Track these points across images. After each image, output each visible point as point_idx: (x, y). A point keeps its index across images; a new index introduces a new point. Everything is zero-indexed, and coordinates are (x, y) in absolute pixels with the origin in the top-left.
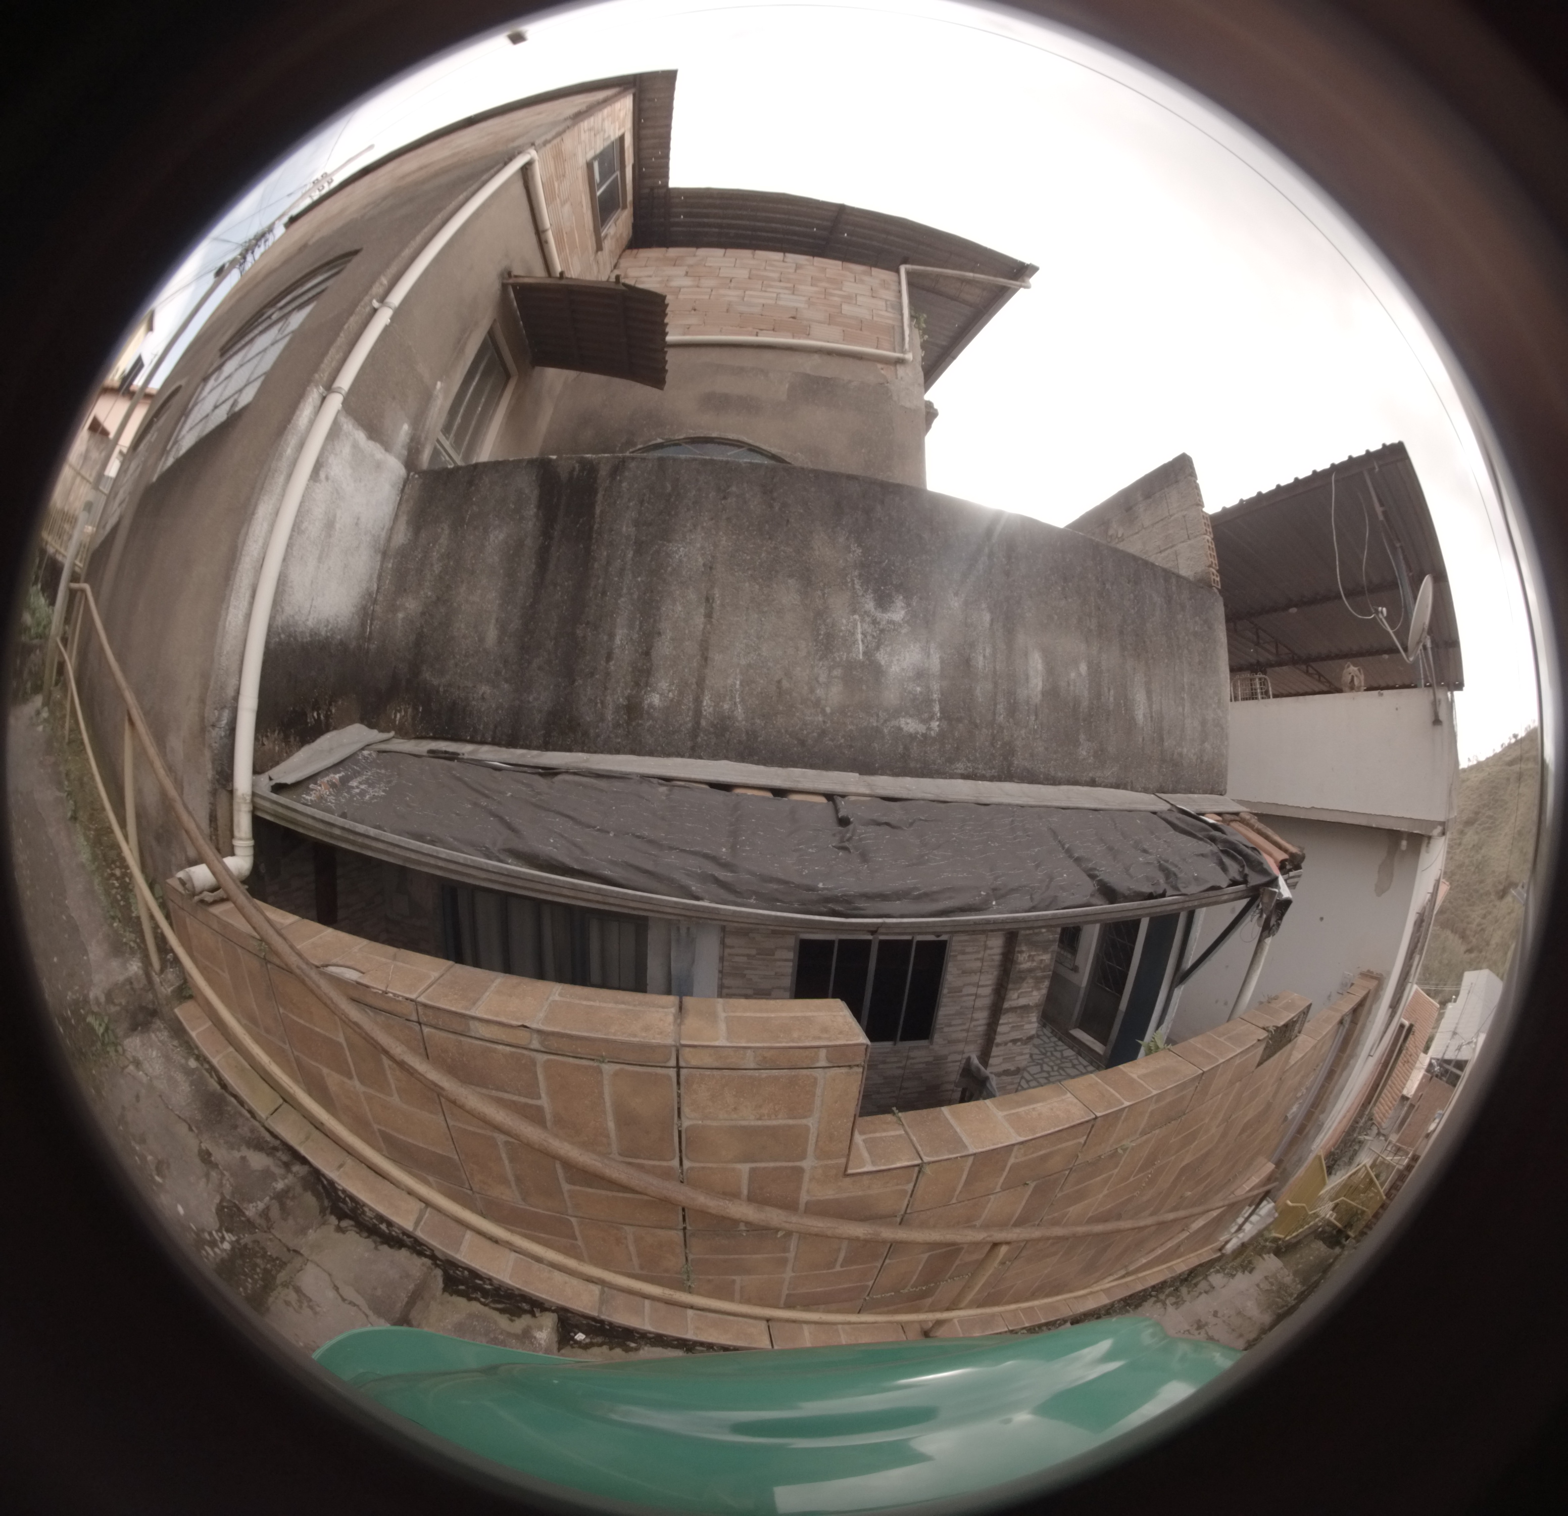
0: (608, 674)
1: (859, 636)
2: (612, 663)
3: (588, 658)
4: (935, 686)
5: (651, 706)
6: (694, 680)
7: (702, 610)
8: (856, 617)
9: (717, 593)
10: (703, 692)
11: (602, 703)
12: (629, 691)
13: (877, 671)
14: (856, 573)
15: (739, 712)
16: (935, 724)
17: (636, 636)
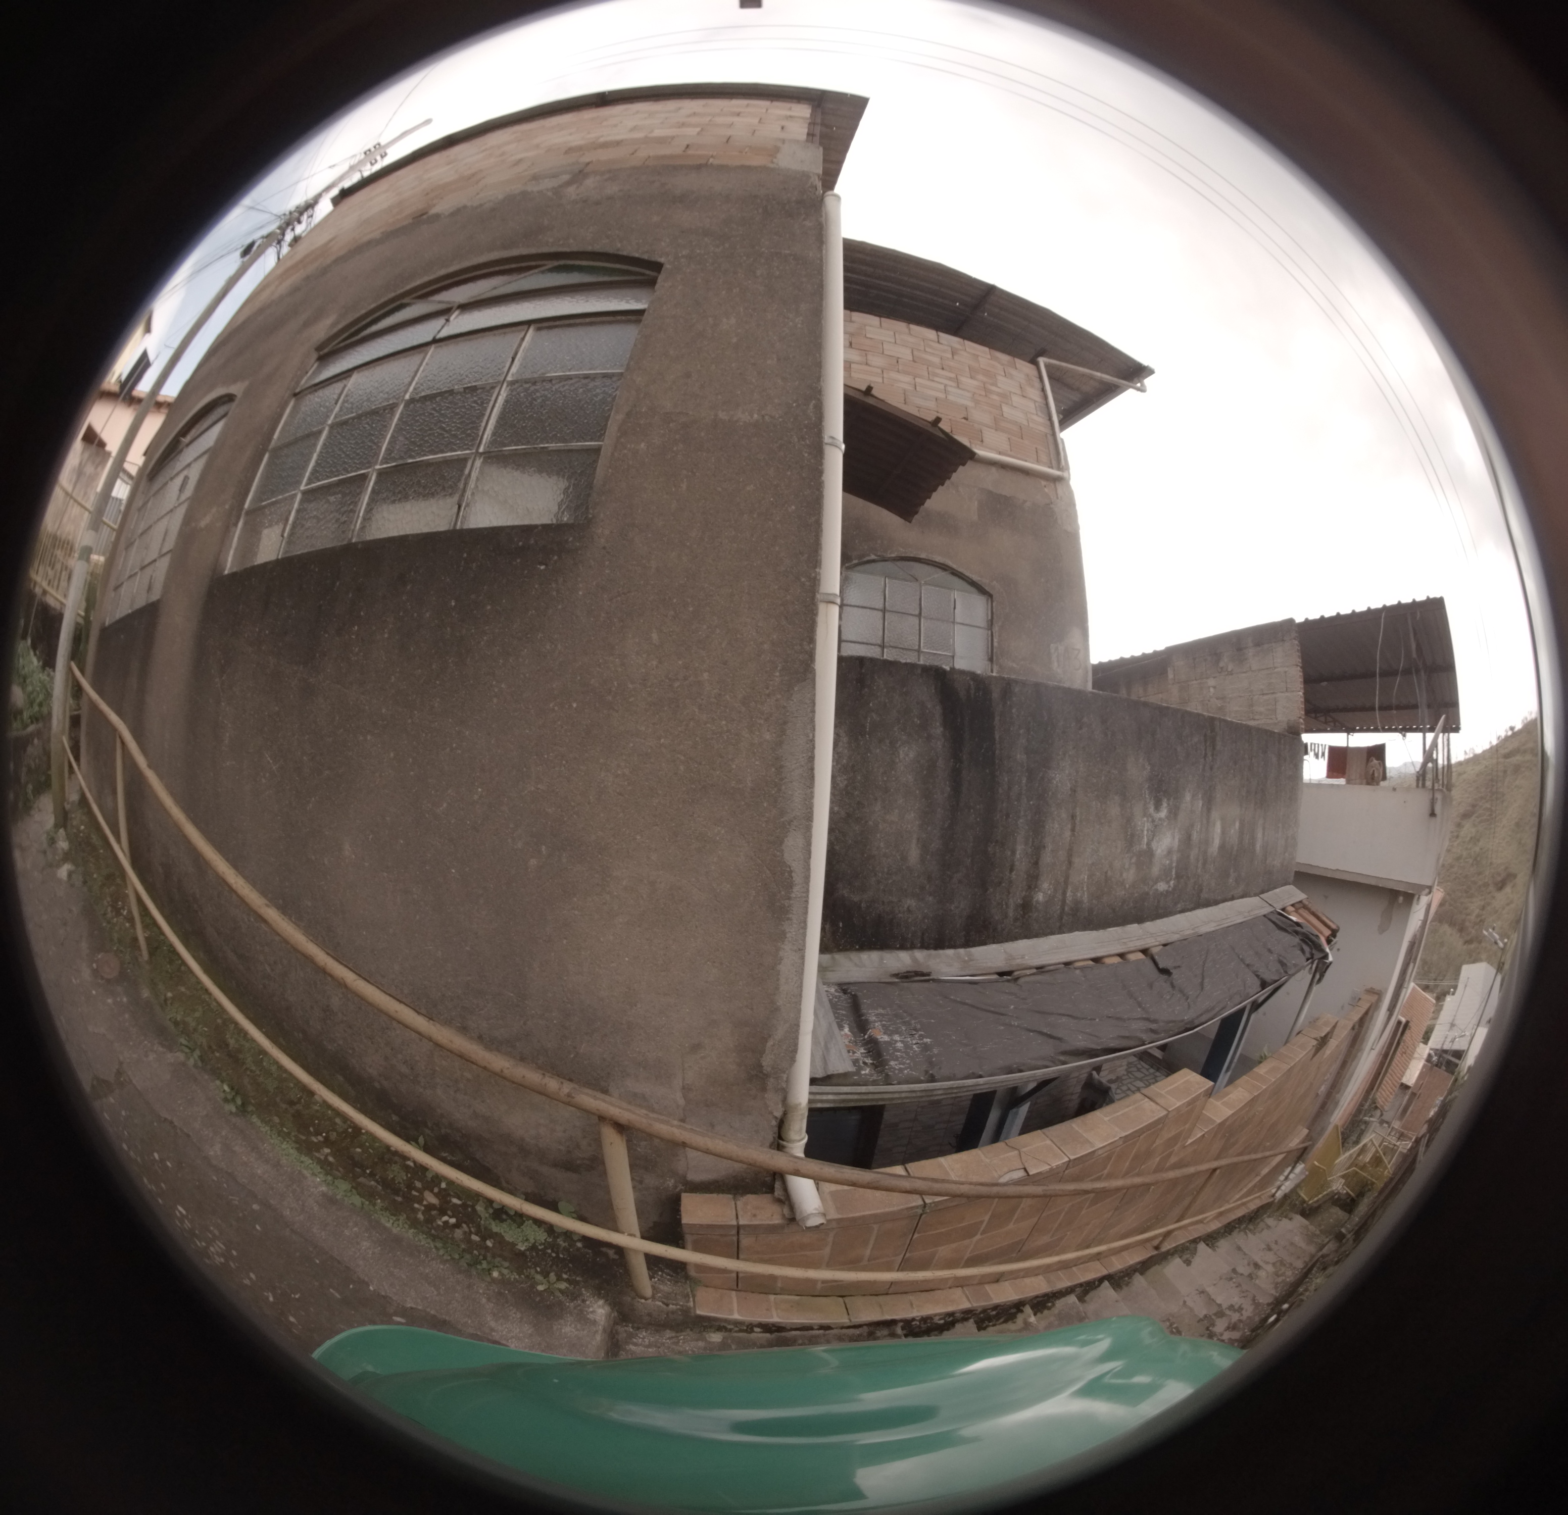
0: (1011, 882)
1: (1145, 832)
2: (1013, 873)
3: (997, 870)
4: (1175, 858)
5: (1037, 902)
6: (1063, 879)
7: (1069, 826)
8: (1145, 819)
9: (1078, 811)
10: (1067, 888)
11: (1006, 904)
12: (1024, 893)
13: (1150, 853)
14: (1147, 786)
15: (1085, 898)
16: (1172, 883)
17: (1030, 850)
